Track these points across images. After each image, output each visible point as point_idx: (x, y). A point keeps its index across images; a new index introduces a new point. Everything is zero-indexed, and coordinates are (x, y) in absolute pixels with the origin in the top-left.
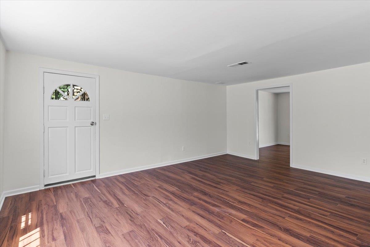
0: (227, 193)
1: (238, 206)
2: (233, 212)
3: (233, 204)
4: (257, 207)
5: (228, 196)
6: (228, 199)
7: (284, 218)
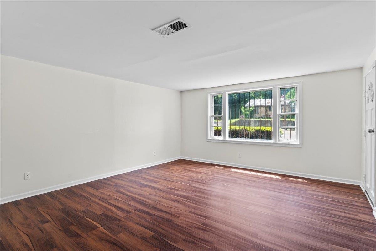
0: (190, 210)
1: (180, 198)
2: (184, 194)
3: (184, 199)
4: (165, 199)
5: (189, 206)
6: (189, 203)
7: (150, 194)
